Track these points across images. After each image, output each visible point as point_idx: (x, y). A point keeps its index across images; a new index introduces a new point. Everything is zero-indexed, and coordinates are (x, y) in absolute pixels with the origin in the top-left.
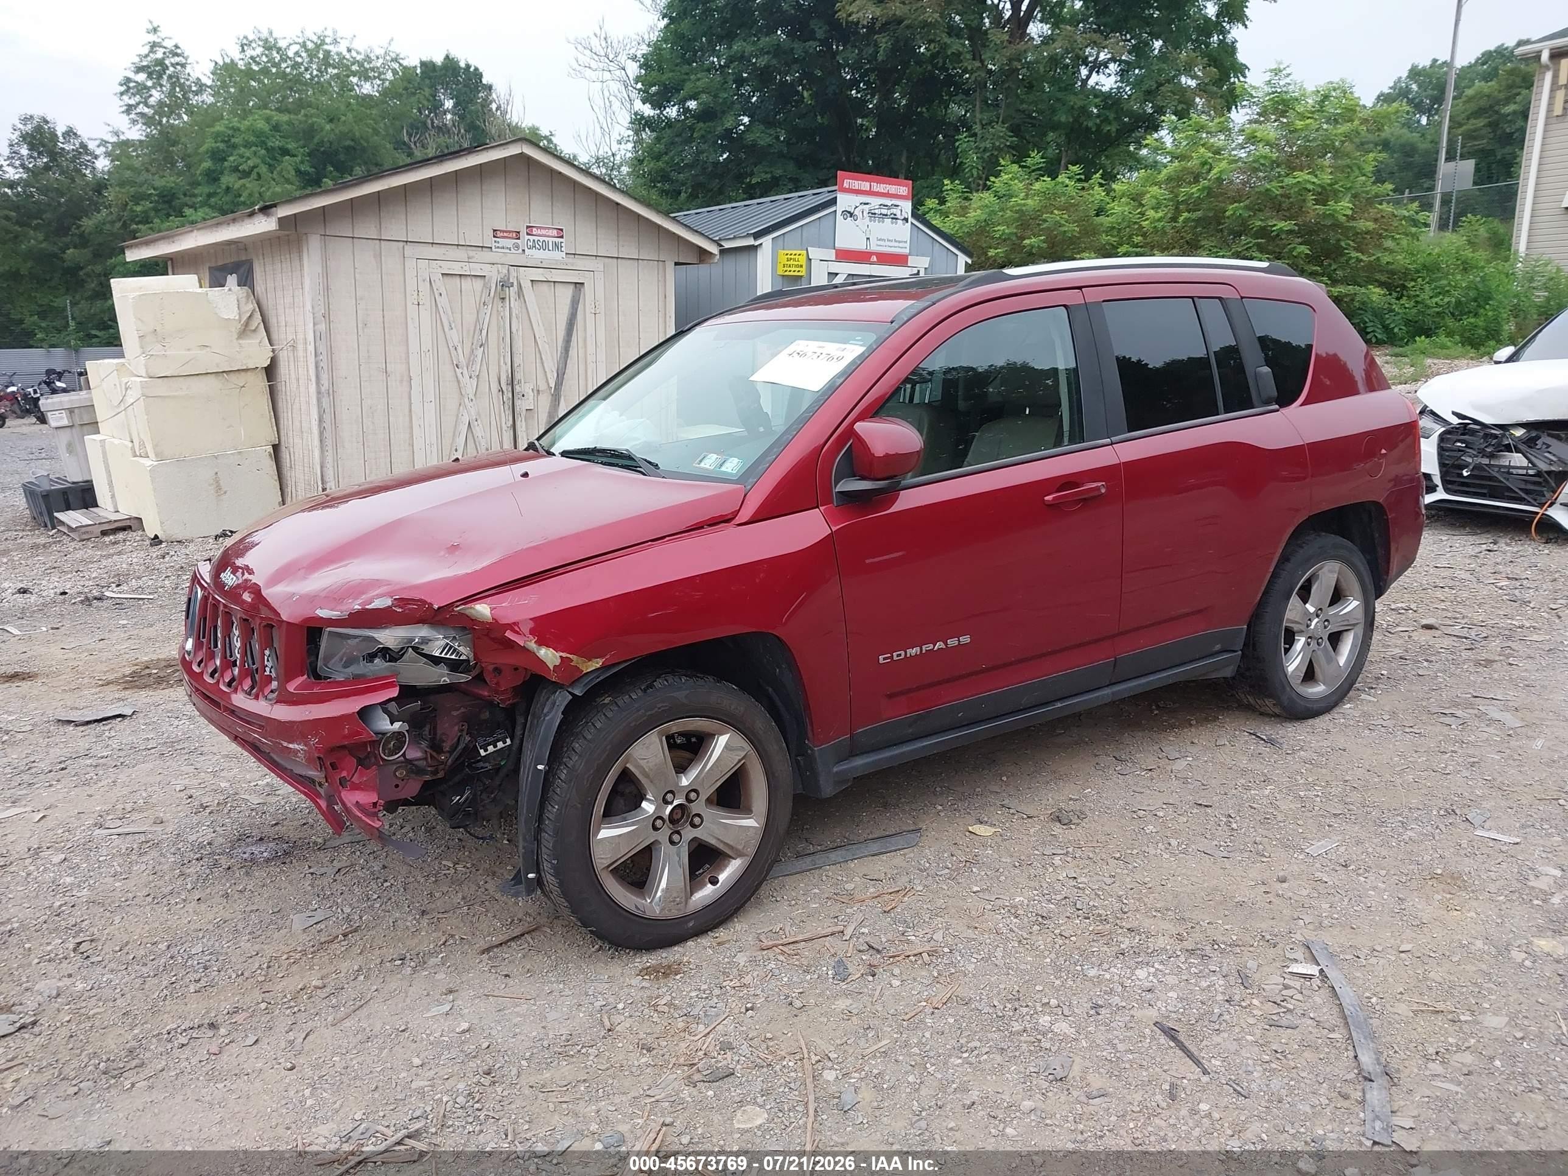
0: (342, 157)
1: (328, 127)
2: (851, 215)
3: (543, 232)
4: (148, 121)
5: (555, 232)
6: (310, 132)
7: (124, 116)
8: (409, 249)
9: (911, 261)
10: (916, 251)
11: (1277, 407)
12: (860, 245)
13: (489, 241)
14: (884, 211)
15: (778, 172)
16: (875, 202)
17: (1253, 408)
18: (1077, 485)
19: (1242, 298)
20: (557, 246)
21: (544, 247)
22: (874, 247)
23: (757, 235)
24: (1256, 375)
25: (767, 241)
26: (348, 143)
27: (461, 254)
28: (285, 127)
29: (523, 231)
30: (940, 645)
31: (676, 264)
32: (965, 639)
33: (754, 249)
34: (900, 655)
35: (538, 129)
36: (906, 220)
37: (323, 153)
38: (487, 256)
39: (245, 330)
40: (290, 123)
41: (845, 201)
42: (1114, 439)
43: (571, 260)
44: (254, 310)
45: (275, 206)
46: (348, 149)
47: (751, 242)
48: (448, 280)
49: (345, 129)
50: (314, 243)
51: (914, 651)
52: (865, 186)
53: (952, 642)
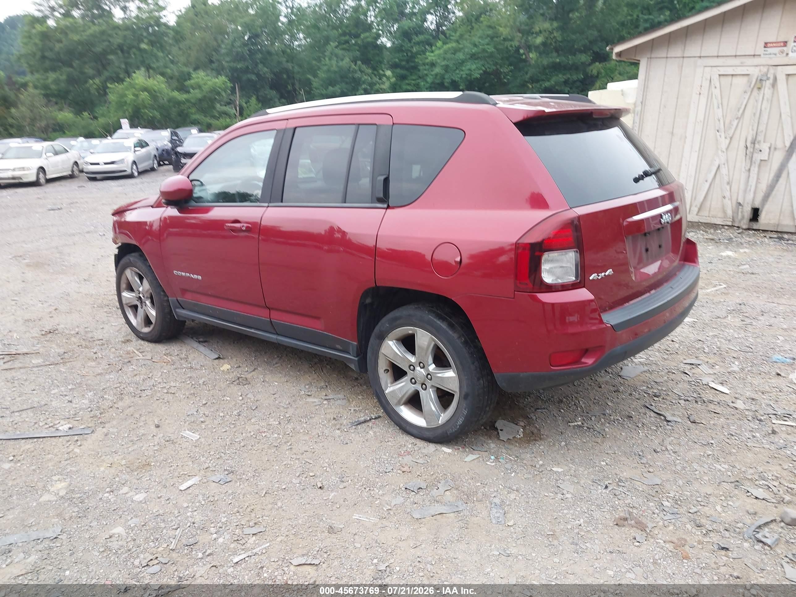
11: (386, 205)
13: (760, 51)
19: (394, 124)
30: (192, 276)
32: (200, 277)
34: (179, 273)
38: (756, 61)
50: (643, 63)
51: (184, 274)
53: (196, 276)
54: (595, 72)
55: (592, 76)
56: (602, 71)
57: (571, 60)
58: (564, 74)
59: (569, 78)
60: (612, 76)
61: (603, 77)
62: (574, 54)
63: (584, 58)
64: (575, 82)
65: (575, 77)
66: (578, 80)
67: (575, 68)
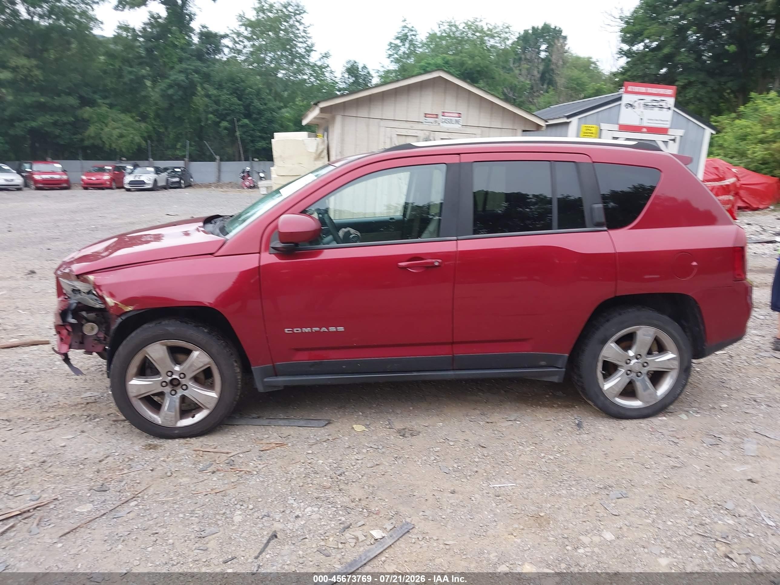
0: (475, 75)
1: (470, 62)
2: (631, 105)
3: (451, 115)
4: (397, 61)
5: (457, 115)
6: (462, 64)
7: (388, 59)
8: (382, 123)
9: (671, 132)
10: (674, 126)
11: (605, 228)
12: (636, 122)
13: (422, 119)
14: (655, 104)
15: (693, 79)
16: (648, 98)
17: (585, 227)
18: (422, 259)
19: (594, 162)
20: (457, 122)
21: (450, 122)
22: (645, 124)
23: (568, 117)
24: (592, 210)
25: (574, 120)
26: (479, 69)
27: (407, 125)
28: (452, 62)
29: (440, 114)
30: (324, 329)
31: (524, 131)
32: (341, 329)
33: (567, 124)
34: (297, 330)
35: (591, 58)
36: (669, 108)
37: (467, 73)
38: (420, 126)
39: (318, 157)
40: (454, 60)
41: (627, 98)
42: (460, 238)
43: (464, 128)
44: (324, 149)
45: (319, 102)
46: (478, 72)
47: (565, 120)
48: (400, 137)
49: (476, 63)
50: (339, 119)
51: (307, 330)
52: (643, 89)
53: (332, 329)
54: (86, 116)
55: (84, 120)
56: (94, 116)
57: (57, 101)
58: (51, 116)
59: (58, 120)
60: (106, 122)
61: (96, 122)
62: (59, 96)
63: (72, 101)
64: (65, 124)
65: (65, 119)
66: (69, 123)
67: (61, 109)
